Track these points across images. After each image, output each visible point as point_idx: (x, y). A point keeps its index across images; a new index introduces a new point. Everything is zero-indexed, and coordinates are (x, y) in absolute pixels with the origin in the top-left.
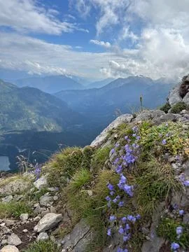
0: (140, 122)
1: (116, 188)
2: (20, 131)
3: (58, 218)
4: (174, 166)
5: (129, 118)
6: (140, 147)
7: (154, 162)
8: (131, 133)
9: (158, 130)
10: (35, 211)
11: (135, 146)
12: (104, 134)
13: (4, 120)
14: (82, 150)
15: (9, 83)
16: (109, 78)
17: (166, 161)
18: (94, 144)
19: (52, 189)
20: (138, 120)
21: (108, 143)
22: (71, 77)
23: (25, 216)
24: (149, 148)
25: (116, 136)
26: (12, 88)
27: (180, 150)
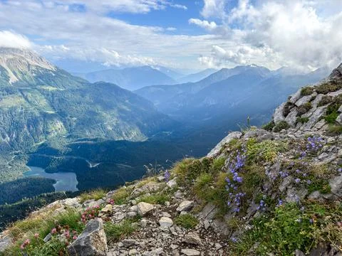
0: (247, 139)
1: (231, 179)
2: (92, 140)
3: (192, 204)
4: (266, 167)
5: (239, 135)
6: (246, 157)
7: (254, 165)
8: (240, 148)
9: (259, 147)
10: (173, 201)
11: (244, 156)
12: (218, 148)
13: (70, 126)
14: (201, 160)
15: (78, 78)
16: (209, 70)
17: (262, 165)
18: (210, 155)
19: (181, 188)
20: (246, 138)
21: (222, 155)
22: (158, 69)
23: (168, 203)
24: (252, 158)
25: (229, 149)
26: (82, 83)
27: (270, 159)
